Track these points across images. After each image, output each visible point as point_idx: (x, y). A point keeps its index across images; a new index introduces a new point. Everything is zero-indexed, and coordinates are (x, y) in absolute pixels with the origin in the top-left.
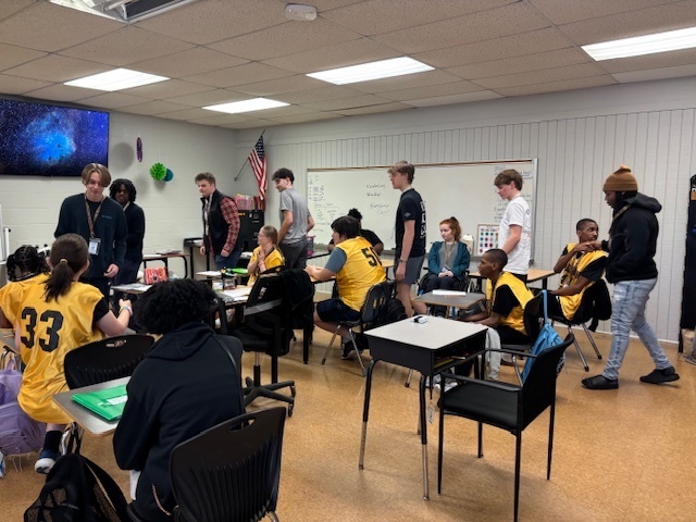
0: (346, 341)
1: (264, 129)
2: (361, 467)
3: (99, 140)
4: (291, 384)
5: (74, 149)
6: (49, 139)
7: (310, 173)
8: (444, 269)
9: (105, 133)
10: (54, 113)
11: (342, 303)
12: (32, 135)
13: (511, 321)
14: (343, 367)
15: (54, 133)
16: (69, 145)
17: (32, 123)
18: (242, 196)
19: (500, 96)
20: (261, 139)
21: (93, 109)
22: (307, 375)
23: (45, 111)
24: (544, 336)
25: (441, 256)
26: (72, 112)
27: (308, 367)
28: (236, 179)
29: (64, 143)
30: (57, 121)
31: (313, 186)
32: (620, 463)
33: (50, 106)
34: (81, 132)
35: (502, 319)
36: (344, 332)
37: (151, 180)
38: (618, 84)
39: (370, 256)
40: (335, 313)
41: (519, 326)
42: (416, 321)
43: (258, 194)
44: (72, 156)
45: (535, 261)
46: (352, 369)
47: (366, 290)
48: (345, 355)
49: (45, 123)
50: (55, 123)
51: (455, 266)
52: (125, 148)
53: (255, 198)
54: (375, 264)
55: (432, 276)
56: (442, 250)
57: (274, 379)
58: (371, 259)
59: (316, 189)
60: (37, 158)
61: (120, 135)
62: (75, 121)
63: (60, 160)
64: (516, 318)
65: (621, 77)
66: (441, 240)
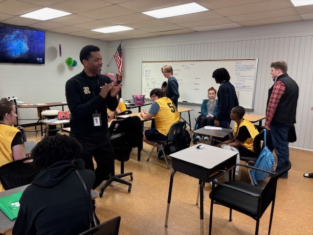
0: (160, 150)
1: (122, 41)
2: (166, 226)
3: (40, 45)
4: (131, 174)
5: (28, 49)
6: (15, 44)
7: (143, 64)
8: (209, 114)
9: (43, 41)
10: (17, 32)
11: (157, 131)
12: (6, 42)
13: (245, 144)
14: (157, 163)
15: (17, 41)
16: (25, 47)
17: (6, 36)
18: (111, 74)
19: (240, 26)
20: (120, 46)
21: (37, 30)
22: (140, 168)
23: (12, 30)
24: (264, 154)
25: (208, 106)
26: (26, 31)
27: (140, 163)
28: (108, 66)
29: (22, 46)
30: (19, 35)
31: (144, 69)
32: (307, 227)
33: (15, 28)
34: (31, 41)
35: (241, 144)
36: (159, 146)
37: (66, 66)
38: (303, 20)
39: (172, 107)
40: (154, 136)
41: (250, 147)
42: (198, 148)
43: (118, 73)
44: (27, 53)
45: (255, 110)
46: (162, 165)
47: (170, 125)
48: (159, 157)
49: (13, 36)
50: (18, 37)
51: (214, 112)
52: (53, 49)
53: (117, 75)
54: (174, 112)
55: (203, 117)
56: (208, 103)
57: (122, 171)
58: (172, 108)
59: (146, 71)
60: (9, 54)
61: (50, 43)
62: (28, 35)
63: (21, 55)
64: (249, 143)
65: (305, 17)
66: (208, 99)
